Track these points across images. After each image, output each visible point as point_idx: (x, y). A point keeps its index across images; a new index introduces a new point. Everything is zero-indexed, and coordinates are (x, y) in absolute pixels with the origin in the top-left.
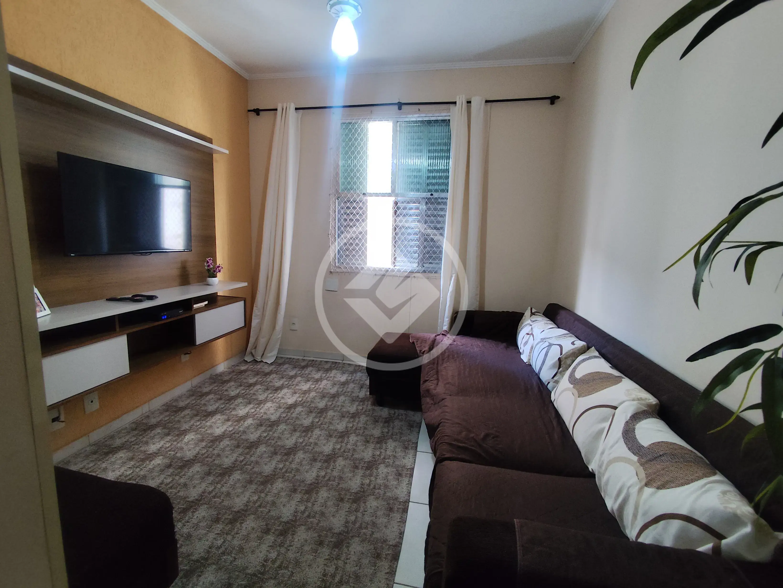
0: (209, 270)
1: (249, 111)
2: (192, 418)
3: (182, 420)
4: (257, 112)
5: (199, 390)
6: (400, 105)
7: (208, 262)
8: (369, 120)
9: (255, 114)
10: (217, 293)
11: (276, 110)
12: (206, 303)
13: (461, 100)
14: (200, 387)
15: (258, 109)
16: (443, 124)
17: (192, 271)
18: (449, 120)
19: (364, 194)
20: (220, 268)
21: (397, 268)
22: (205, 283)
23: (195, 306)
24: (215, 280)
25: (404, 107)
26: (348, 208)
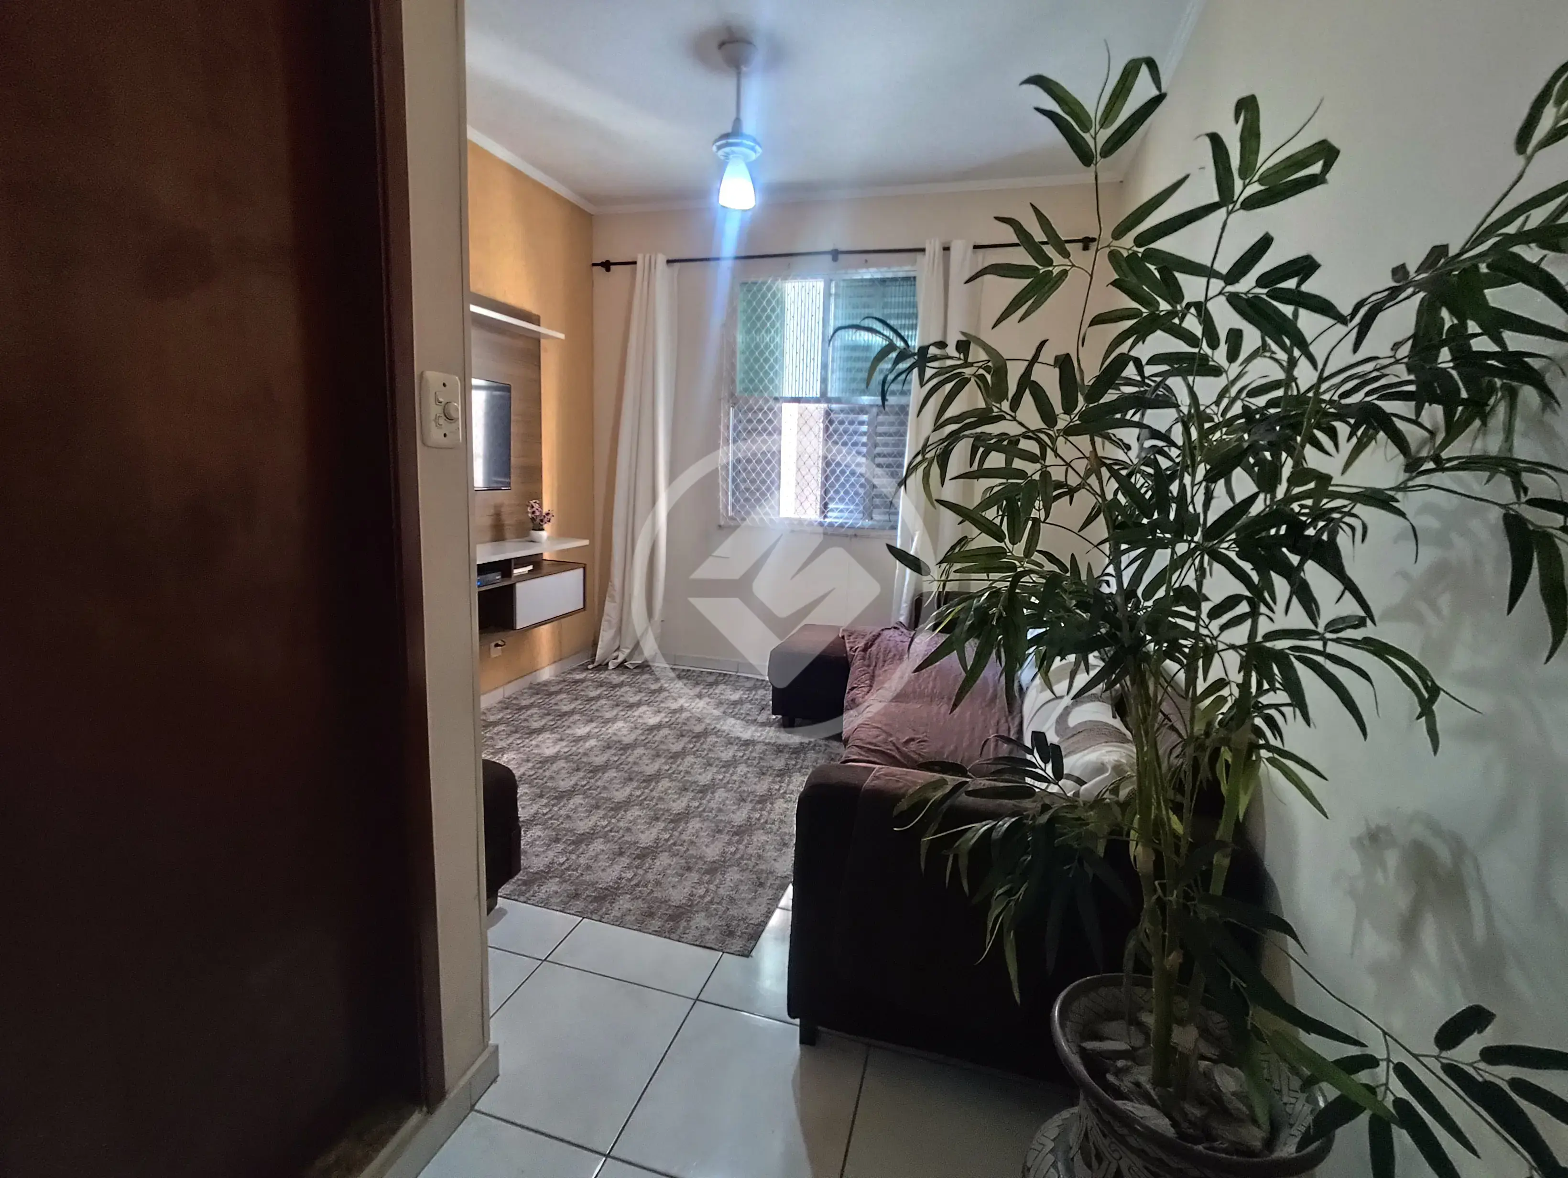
0: (533, 519)
1: (594, 265)
2: (509, 735)
3: (496, 737)
4: (607, 265)
5: (514, 702)
6: (835, 254)
7: (532, 507)
8: (785, 278)
9: (604, 269)
10: (542, 554)
11: (635, 263)
12: (530, 567)
13: (933, 247)
14: (516, 698)
15: (608, 262)
16: (905, 284)
17: (509, 521)
18: (915, 278)
19: (776, 399)
20: (549, 517)
21: (828, 520)
22: (527, 539)
23: (516, 572)
24: (544, 534)
25: (841, 257)
26: (750, 421)
